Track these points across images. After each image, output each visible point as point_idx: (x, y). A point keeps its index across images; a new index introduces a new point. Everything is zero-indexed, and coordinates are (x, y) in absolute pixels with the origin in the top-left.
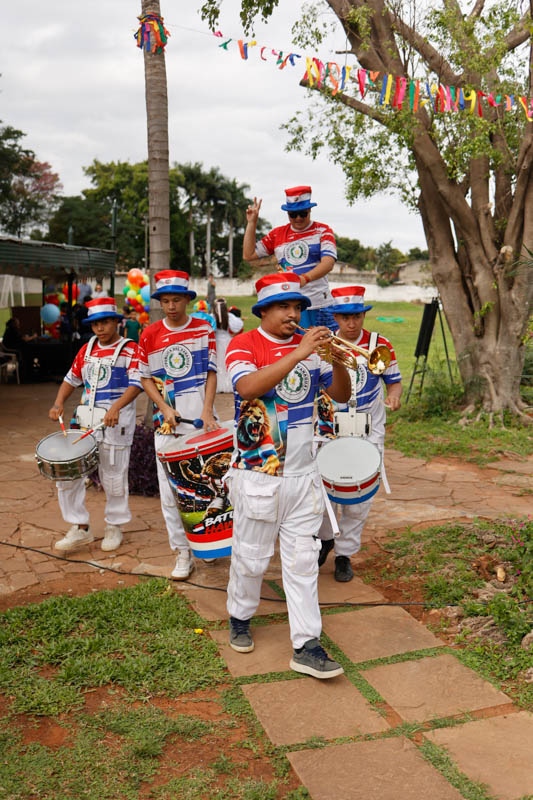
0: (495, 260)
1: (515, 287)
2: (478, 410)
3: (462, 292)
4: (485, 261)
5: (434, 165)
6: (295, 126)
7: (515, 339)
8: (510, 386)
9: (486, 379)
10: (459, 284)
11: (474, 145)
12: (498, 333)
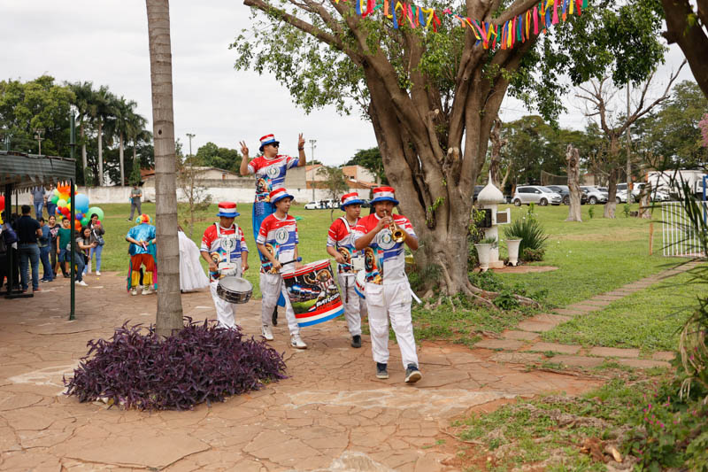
0: (443, 160)
1: (462, 183)
2: (437, 295)
3: (414, 190)
4: (434, 161)
5: (387, 76)
6: (242, 42)
7: (464, 230)
8: (461, 271)
9: (441, 267)
10: (410, 182)
11: (438, 56)
12: (448, 225)
